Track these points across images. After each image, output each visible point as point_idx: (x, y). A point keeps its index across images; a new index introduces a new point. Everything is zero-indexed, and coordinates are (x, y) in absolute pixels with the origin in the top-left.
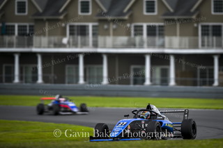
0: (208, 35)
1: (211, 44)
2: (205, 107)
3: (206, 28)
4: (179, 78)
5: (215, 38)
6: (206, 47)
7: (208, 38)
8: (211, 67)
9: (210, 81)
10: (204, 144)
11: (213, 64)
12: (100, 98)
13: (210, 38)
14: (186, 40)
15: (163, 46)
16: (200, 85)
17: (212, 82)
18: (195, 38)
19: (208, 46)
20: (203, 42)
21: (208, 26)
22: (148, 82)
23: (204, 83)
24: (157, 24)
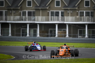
0: (53, 15)
1: (54, 19)
2: (52, 46)
3: (53, 13)
4: (41, 34)
5: (56, 17)
6: (53, 21)
7: (53, 17)
8: (54, 29)
9: (54, 35)
10: (52, 61)
11: (55, 28)
12: (8, 42)
13: (54, 17)
14: (44, 18)
15: (34, 20)
16: (50, 37)
17: (55, 36)
18: (48, 17)
19: (53, 20)
20: (51, 18)
21: (53, 12)
22: (28, 35)
23: (51, 36)
24: (32, 11)
